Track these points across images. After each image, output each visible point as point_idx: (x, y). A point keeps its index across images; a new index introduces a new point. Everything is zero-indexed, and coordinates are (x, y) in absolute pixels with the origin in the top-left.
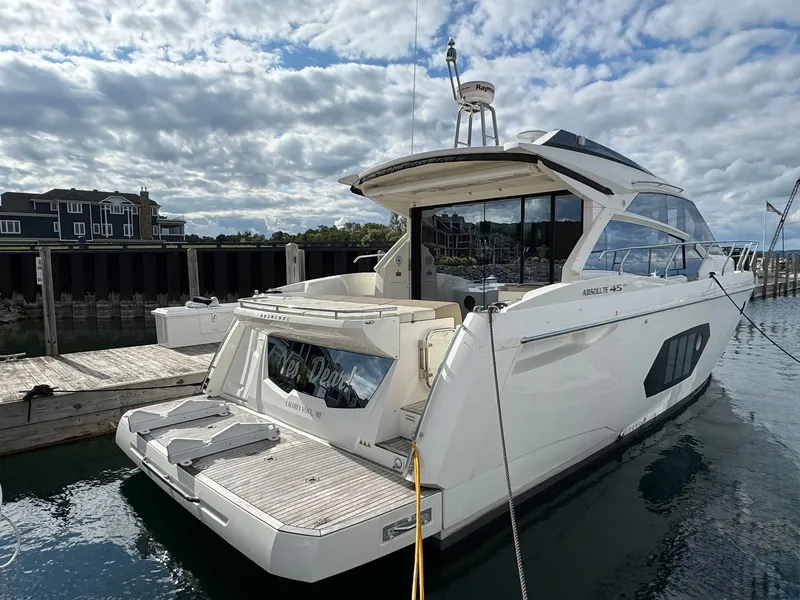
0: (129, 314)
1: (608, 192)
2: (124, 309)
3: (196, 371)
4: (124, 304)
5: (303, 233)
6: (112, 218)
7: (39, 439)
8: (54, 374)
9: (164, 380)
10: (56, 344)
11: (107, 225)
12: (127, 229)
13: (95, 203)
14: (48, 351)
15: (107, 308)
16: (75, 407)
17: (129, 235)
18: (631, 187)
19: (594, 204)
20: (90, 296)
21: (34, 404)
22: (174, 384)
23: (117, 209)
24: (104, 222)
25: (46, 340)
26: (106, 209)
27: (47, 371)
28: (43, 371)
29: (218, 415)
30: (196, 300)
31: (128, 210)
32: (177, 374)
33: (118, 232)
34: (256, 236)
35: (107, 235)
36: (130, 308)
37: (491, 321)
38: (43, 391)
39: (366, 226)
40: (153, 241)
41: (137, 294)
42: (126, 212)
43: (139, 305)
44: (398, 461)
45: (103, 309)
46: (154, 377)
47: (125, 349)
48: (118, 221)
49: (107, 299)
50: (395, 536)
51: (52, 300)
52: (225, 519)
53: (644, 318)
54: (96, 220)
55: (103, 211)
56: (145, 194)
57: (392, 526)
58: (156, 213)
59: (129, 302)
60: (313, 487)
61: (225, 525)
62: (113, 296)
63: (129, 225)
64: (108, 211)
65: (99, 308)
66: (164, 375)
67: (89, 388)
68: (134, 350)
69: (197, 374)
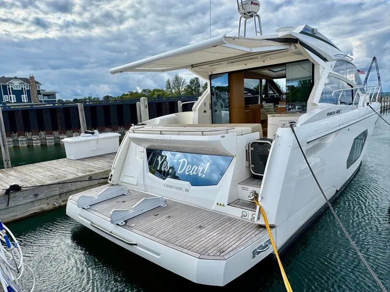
0: (38, 143)
1: (325, 60)
2: (35, 140)
3: (98, 171)
4: (34, 138)
5: (120, 96)
6: (15, 92)
7: (16, 215)
8: (14, 178)
9: (81, 177)
10: (10, 162)
11: (12, 96)
12: (24, 97)
13: (4, 84)
14: (5, 166)
15: (24, 141)
16: (34, 195)
17: (25, 101)
18: (334, 58)
19: (321, 67)
20: (14, 134)
21: (11, 195)
22: (87, 179)
23: (17, 86)
24: (10, 94)
25: (4, 159)
26: (10, 87)
27: (10, 177)
28: (7, 177)
29: (124, 195)
30: (86, 133)
31: (23, 87)
32: (88, 173)
33: (19, 100)
34: (94, 98)
35: (13, 101)
36: (38, 139)
37: (294, 132)
38: (15, 188)
39: (154, 90)
40: (39, 103)
41: (41, 132)
42: (22, 88)
43: (43, 138)
44: (244, 213)
45: (22, 141)
46: (75, 176)
47: (49, 162)
48: (18, 94)
49: (24, 135)
50: (258, 254)
51: (5, 136)
52: (158, 254)
53: (347, 128)
54: (6, 94)
55: (9, 88)
56: (32, 78)
57: (256, 250)
58: (39, 88)
59: (37, 136)
60: (203, 231)
61: (159, 257)
62: (27, 134)
63: (25, 95)
64: (12, 88)
65: (20, 141)
66: (80, 175)
67: (40, 185)
68: (54, 162)
69: (99, 173)
